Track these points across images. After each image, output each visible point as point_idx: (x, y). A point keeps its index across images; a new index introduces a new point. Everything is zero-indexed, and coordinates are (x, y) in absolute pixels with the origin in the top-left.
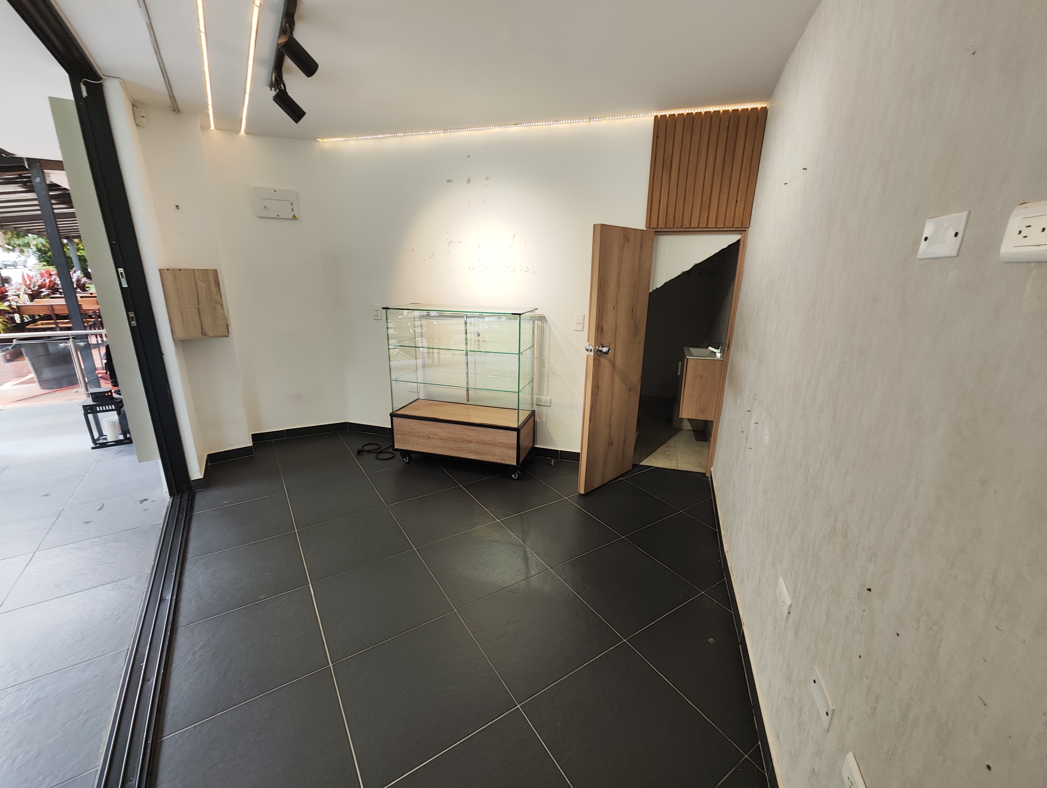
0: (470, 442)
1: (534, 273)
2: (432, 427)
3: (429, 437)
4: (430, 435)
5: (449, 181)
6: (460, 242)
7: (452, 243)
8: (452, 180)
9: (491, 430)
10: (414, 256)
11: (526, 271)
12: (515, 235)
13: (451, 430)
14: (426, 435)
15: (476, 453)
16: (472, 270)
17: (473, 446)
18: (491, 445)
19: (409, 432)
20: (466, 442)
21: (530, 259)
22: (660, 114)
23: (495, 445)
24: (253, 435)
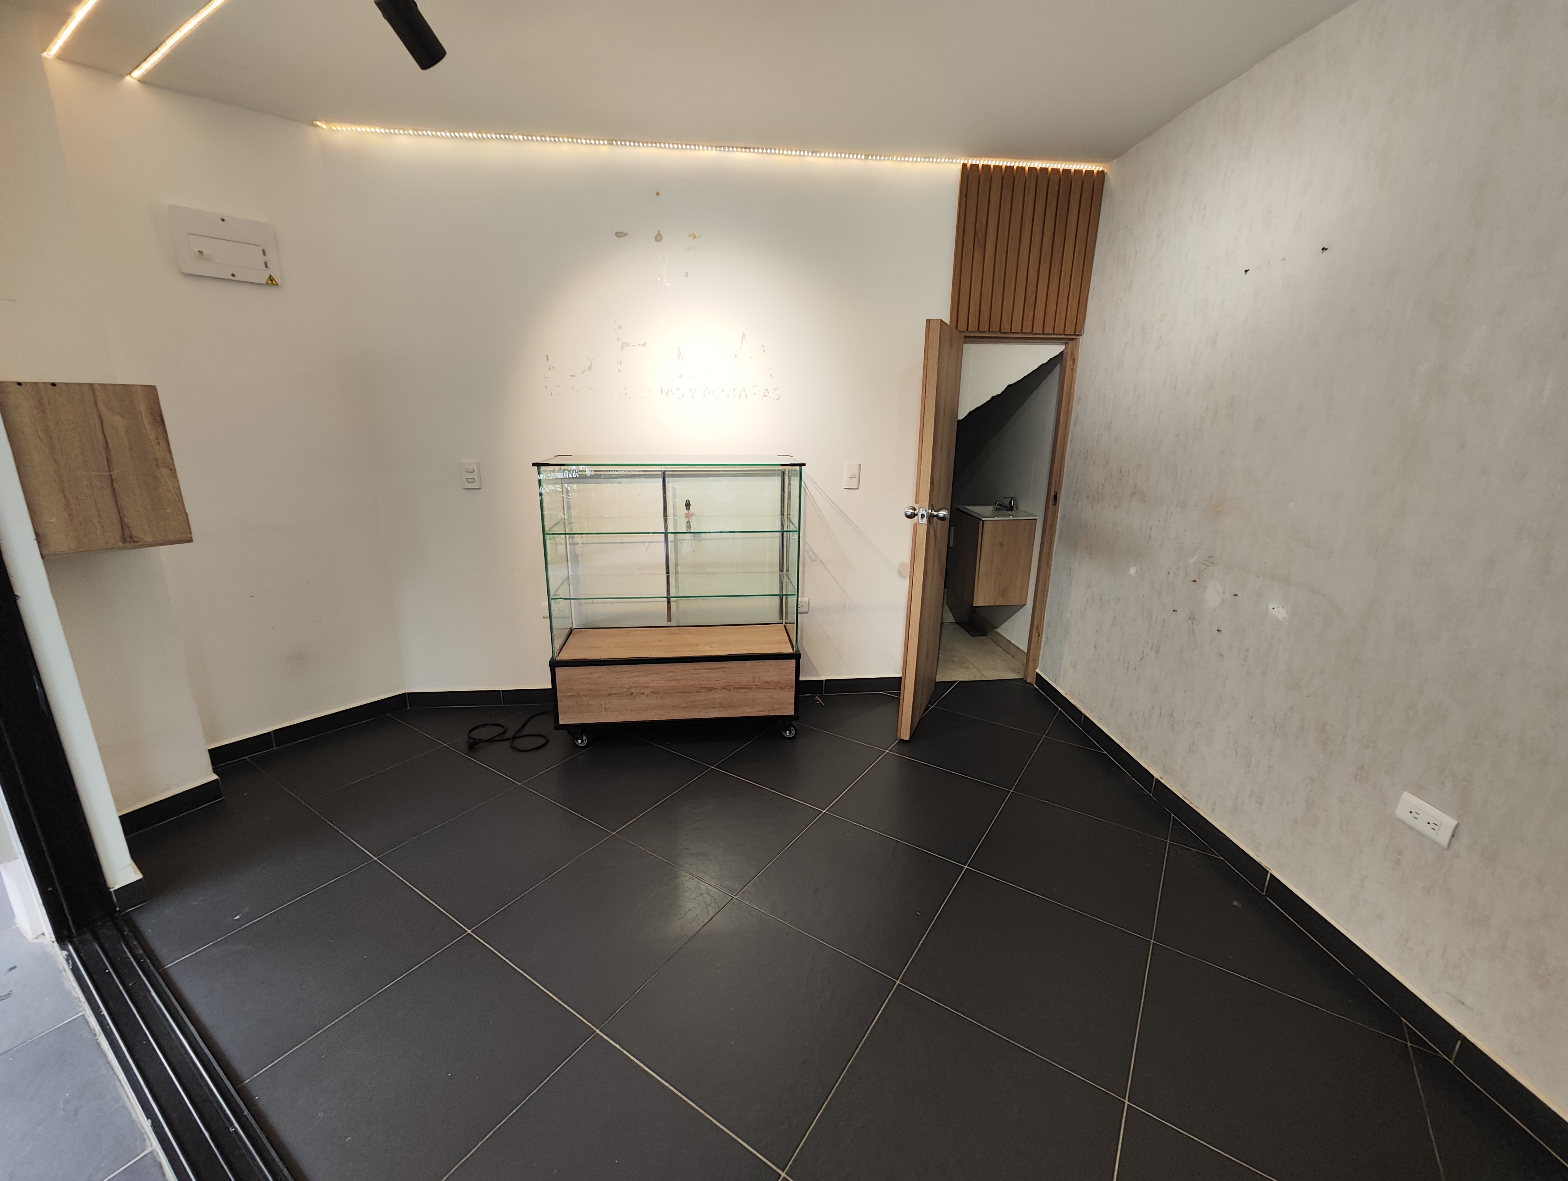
0: (711, 689)
1: (777, 399)
2: (636, 674)
3: (632, 694)
4: (633, 690)
5: (619, 235)
6: (644, 345)
7: (628, 346)
8: (627, 234)
9: (749, 663)
10: (550, 369)
11: (764, 396)
12: (744, 335)
13: (674, 674)
14: (625, 690)
15: (722, 706)
16: (667, 394)
17: (717, 696)
18: (750, 689)
19: (590, 691)
20: (704, 690)
21: (772, 376)
22: (970, 162)
23: (758, 687)
24: (211, 751)
